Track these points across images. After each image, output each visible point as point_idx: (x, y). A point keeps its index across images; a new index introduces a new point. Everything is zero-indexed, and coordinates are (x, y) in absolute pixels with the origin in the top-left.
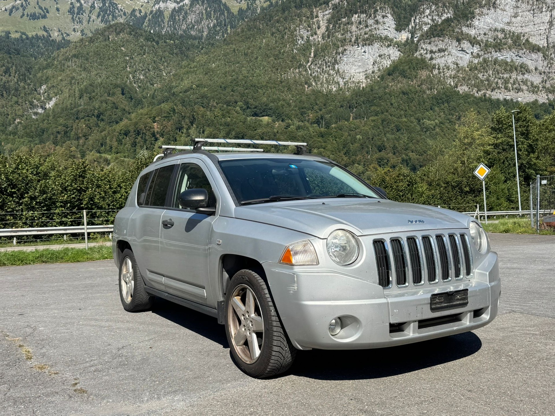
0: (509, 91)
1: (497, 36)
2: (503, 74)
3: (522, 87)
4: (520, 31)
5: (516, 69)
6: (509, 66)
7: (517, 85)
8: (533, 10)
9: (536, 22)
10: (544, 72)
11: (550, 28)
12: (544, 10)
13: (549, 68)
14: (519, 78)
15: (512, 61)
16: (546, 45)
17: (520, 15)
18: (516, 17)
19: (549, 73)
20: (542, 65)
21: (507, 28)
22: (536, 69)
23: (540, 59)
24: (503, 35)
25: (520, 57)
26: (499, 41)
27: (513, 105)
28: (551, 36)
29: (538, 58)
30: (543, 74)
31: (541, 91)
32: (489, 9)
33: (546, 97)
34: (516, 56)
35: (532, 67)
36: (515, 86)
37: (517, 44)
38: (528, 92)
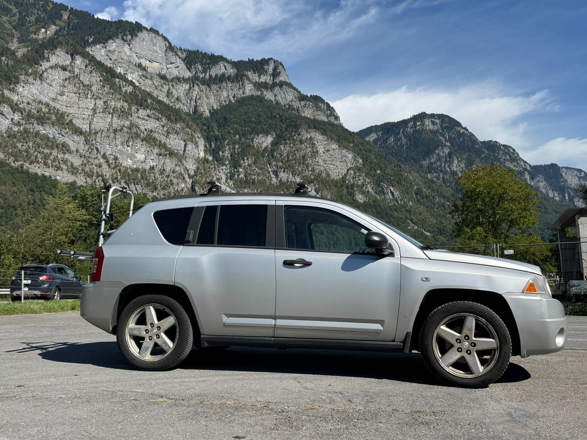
0: (49, 167)
1: (41, 109)
2: (44, 148)
3: (62, 166)
4: (64, 110)
5: (57, 147)
6: (51, 142)
7: (57, 163)
8: (79, 94)
9: (80, 106)
10: (85, 156)
11: (93, 115)
12: (89, 96)
13: (90, 153)
14: (59, 156)
15: (54, 138)
16: (88, 130)
17: (66, 95)
18: (62, 96)
19: (89, 158)
20: (83, 148)
21: (51, 103)
22: (77, 151)
23: (82, 142)
24: (47, 110)
25: (63, 136)
26: (42, 115)
27: (51, 182)
28: (94, 123)
29: (80, 141)
30: (83, 157)
31: (80, 174)
32: (35, 80)
33: (85, 180)
34: (59, 134)
35: (73, 149)
36: (54, 164)
37: (61, 122)
38: (67, 172)
